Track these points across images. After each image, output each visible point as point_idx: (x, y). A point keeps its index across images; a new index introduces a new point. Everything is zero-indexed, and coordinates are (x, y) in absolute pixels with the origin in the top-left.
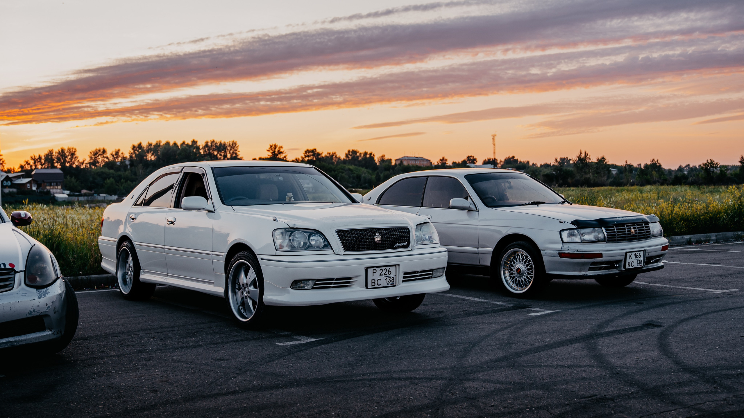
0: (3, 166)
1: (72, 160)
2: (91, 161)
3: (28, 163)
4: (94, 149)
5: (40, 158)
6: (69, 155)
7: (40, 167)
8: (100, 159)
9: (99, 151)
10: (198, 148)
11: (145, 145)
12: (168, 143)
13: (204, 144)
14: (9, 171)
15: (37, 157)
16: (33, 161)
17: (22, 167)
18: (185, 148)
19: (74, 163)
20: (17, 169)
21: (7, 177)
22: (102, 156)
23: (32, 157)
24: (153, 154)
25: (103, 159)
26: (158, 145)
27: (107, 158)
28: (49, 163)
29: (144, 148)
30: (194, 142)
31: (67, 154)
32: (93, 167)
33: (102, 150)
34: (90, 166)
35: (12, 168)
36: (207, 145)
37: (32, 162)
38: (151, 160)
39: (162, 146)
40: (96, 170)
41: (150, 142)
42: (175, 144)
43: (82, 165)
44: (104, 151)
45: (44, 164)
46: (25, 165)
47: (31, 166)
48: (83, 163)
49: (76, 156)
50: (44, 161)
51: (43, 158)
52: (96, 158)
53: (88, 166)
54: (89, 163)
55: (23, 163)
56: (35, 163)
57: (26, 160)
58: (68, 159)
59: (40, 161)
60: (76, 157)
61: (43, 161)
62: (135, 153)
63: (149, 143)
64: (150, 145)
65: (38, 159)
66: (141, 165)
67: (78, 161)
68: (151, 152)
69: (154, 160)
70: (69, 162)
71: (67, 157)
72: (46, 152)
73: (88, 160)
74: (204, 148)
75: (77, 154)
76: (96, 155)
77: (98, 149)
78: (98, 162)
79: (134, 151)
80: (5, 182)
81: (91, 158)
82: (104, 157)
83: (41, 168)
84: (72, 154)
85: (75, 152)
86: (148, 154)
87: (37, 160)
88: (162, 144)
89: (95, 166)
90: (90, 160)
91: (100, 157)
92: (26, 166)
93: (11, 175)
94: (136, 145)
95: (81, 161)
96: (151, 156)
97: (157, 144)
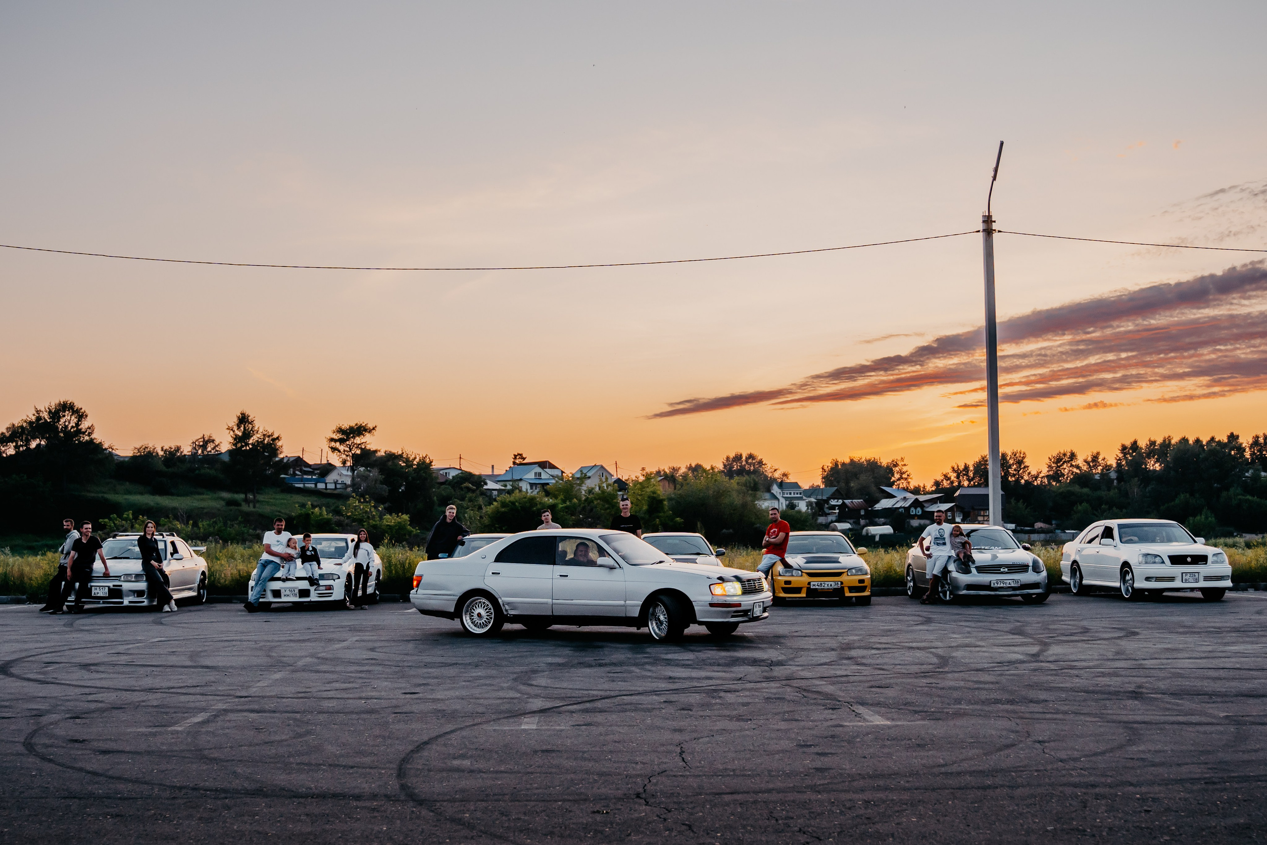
0: (909, 483)
1: (1019, 471)
2: (1051, 473)
3: (947, 477)
4: (1055, 454)
5: (966, 468)
6: (1013, 464)
7: (966, 483)
8: (1066, 469)
9: (1065, 455)
10: (1241, 450)
11: (1143, 443)
12: (1184, 440)
13: (1251, 441)
14: (916, 491)
15: (962, 467)
16: (955, 475)
17: (937, 484)
18: (1215, 449)
19: (1022, 478)
20: (930, 487)
21: (916, 500)
22: (1069, 465)
23: (953, 468)
24: (1157, 461)
25: (1071, 469)
26: (1166, 444)
27: (1078, 467)
28: (981, 477)
29: (1141, 448)
30: (1233, 437)
31: (1011, 462)
32: (1054, 483)
33: (1068, 454)
34: (1049, 481)
35: (922, 486)
36: (1256, 443)
37: (953, 476)
38: (1155, 471)
39: (1174, 445)
40: (1059, 488)
41: (1152, 439)
42: (1198, 441)
43: (1036, 480)
44: (1073, 456)
45: (973, 479)
46: (943, 480)
47: (952, 482)
48: (1036, 477)
49: (1026, 464)
50: (974, 474)
51: (971, 468)
52: (1059, 467)
53: (1046, 480)
54: (1047, 476)
55: (940, 478)
56: (958, 477)
57: (944, 473)
58: (1011, 471)
59: (967, 475)
60: (1025, 467)
61: (971, 474)
62: (1126, 458)
63: (1150, 440)
64: (1153, 443)
65: (964, 470)
66: (1136, 479)
67: (1029, 473)
68: (1154, 457)
69: (1161, 470)
70: (1014, 475)
71: (1010, 467)
72: (977, 459)
73: (1045, 471)
74: (1251, 447)
75: (1027, 462)
76: (1059, 462)
77: (1062, 452)
78: (1063, 475)
79: (1125, 454)
80: (912, 509)
81: (1050, 466)
82: (1072, 466)
83: (968, 486)
84: (1020, 462)
85: (1024, 458)
86: (1149, 461)
87: (961, 472)
88: (1173, 442)
89: (1058, 481)
90: (1048, 471)
91: (1065, 466)
92: (945, 481)
93: (922, 498)
94: (1128, 443)
95: (1034, 472)
96: (1155, 463)
97: (1164, 441)
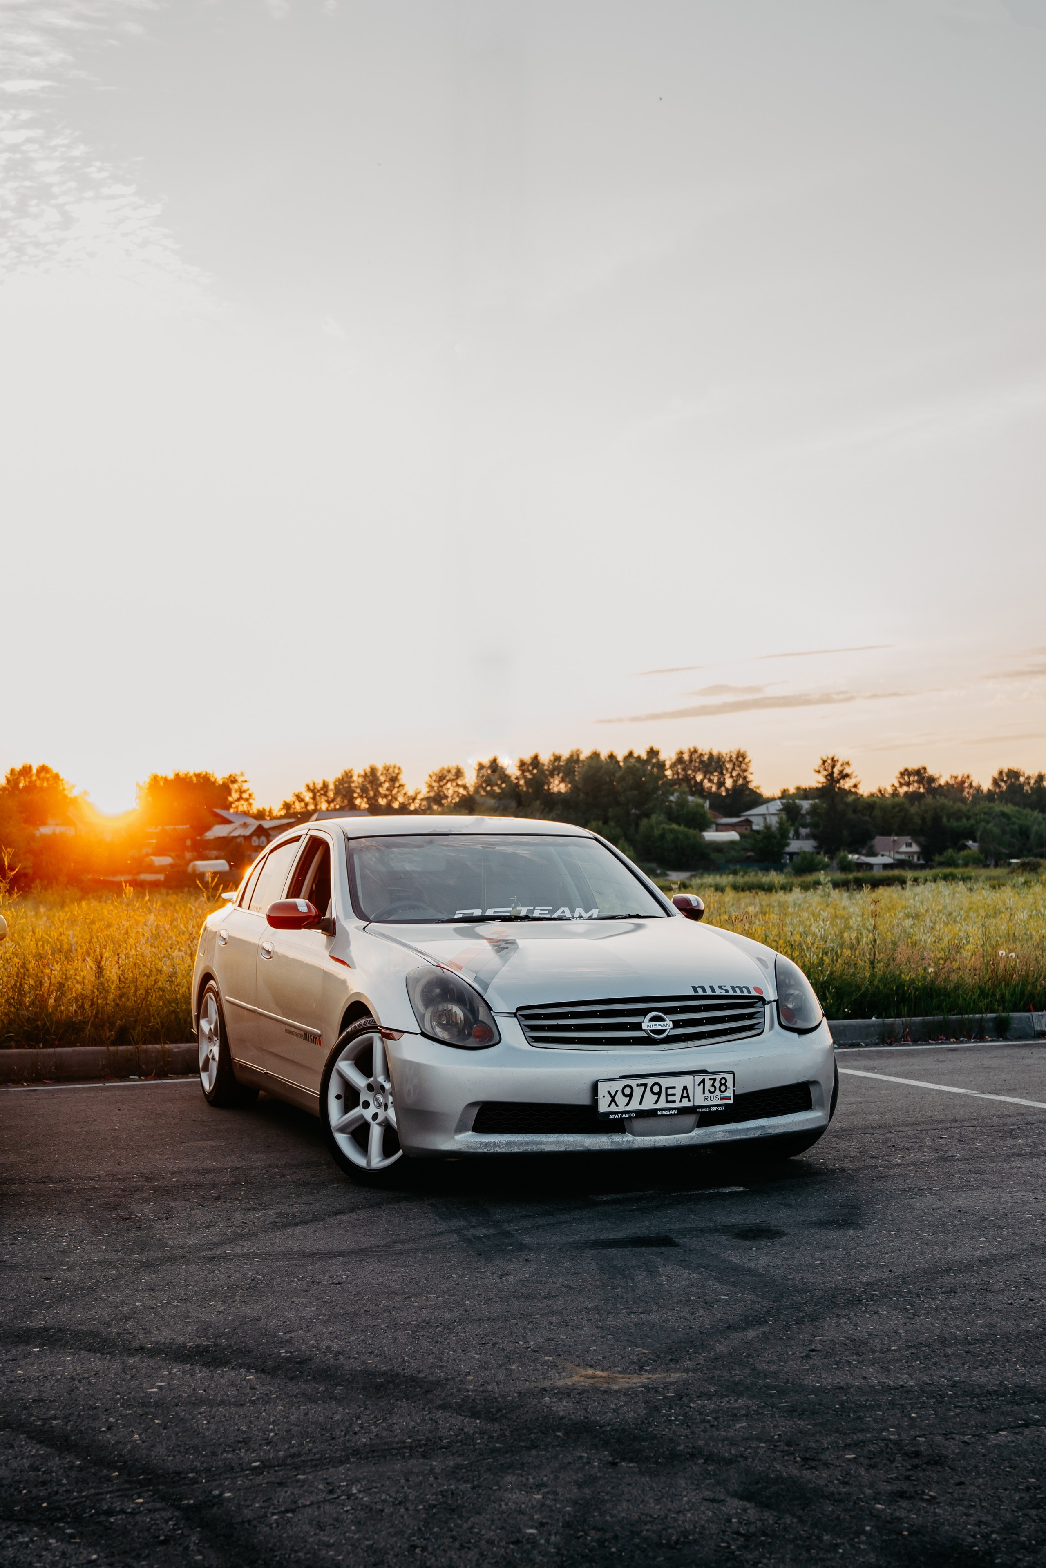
0: (250, 804)
1: (392, 791)
2: (432, 794)
3: (299, 798)
4: (436, 768)
5: (325, 786)
6: (385, 781)
7: (324, 806)
8: (450, 790)
9: (449, 771)
10: (661, 766)
11: (545, 758)
12: (596, 755)
13: (674, 757)
14: (260, 815)
15: (319, 785)
16: (311, 795)
17: (287, 806)
18: (634, 766)
19: (396, 799)
20: (277, 810)
21: (260, 827)
22: (454, 784)
23: (308, 786)
24: (563, 780)
25: (456, 789)
26: (574, 759)
27: (465, 787)
28: (344, 797)
29: (543, 765)
30: (653, 753)
31: (382, 778)
32: (436, 808)
33: (454, 771)
34: (429, 805)
35: (267, 809)
36: (680, 760)
37: (308, 797)
38: (559, 793)
39: (583, 761)
40: (443, 813)
41: (557, 753)
42: (612, 757)
43: (414, 802)
44: (459, 773)
45: (333, 800)
46: (294, 802)
47: (307, 805)
48: (414, 799)
49: (401, 783)
50: (335, 794)
51: (332, 786)
52: (441, 786)
53: (425, 804)
54: (427, 799)
55: (290, 799)
56: (314, 798)
57: (297, 793)
58: (382, 790)
59: (325, 794)
60: (400, 786)
61: (331, 795)
62: (525, 777)
63: (554, 755)
64: (557, 758)
65: (322, 789)
66: (538, 802)
67: (405, 794)
68: (558, 774)
69: (566, 792)
70: (386, 796)
71: (381, 785)
72: (339, 774)
73: (424, 792)
74: (673, 766)
75: (403, 779)
76: (442, 781)
77: (446, 767)
78: (446, 797)
79: (523, 771)
80: (255, 838)
81: (429, 787)
82: (458, 785)
83: (327, 810)
84: (393, 780)
85: (398, 774)
86: (552, 780)
87: (318, 791)
88: (582, 757)
89: (441, 805)
90: (428, 793)
91: (449, 785)
92: (297, 803)
93: (267, 824)
94: (527, 758)
95: (411, 793)
96: (560, 782)
97: (572, 756)
